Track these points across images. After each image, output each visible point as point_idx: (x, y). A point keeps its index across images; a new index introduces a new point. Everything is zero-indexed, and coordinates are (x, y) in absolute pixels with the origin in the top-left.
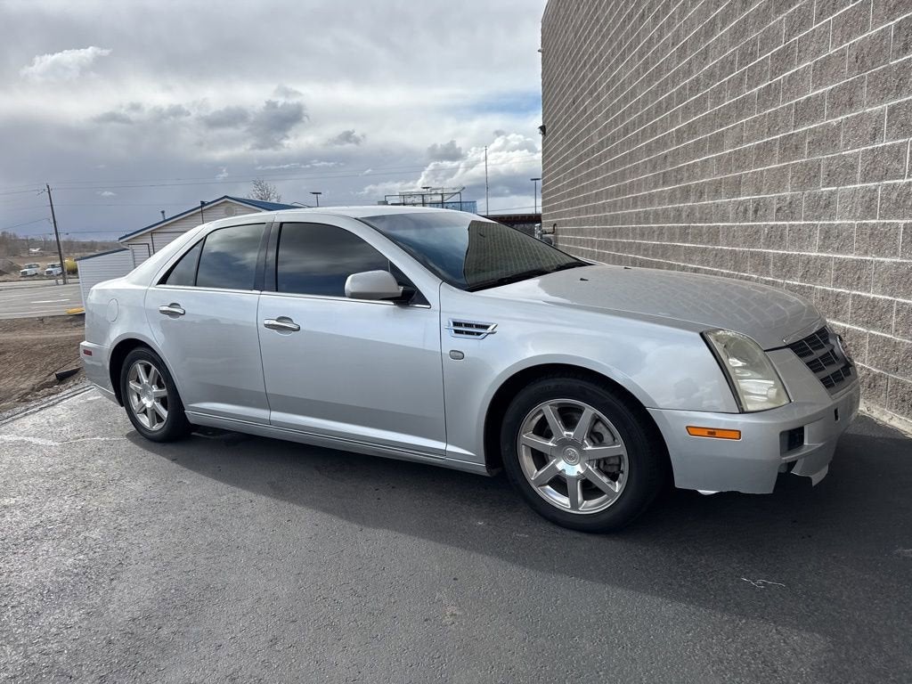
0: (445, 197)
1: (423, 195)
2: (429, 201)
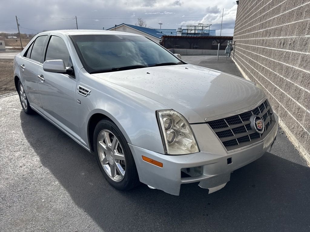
0: (204, 28)
1: (195, 26)
2: (197, 29)
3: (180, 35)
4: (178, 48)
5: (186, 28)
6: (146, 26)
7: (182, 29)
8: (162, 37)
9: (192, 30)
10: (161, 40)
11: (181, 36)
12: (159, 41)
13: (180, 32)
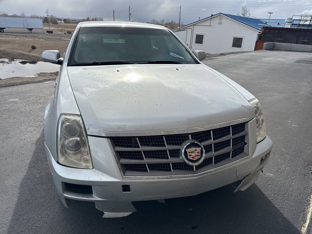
3: (289, 26)
4: (280, 41)
5: (298, 18)
6: (249, 16)
7: (293, 19)
8: (261, 29)
9: (306, 21)
10: (260, 31)
11: (290, 28)
12: (258, 33)
13: (289, 22)
